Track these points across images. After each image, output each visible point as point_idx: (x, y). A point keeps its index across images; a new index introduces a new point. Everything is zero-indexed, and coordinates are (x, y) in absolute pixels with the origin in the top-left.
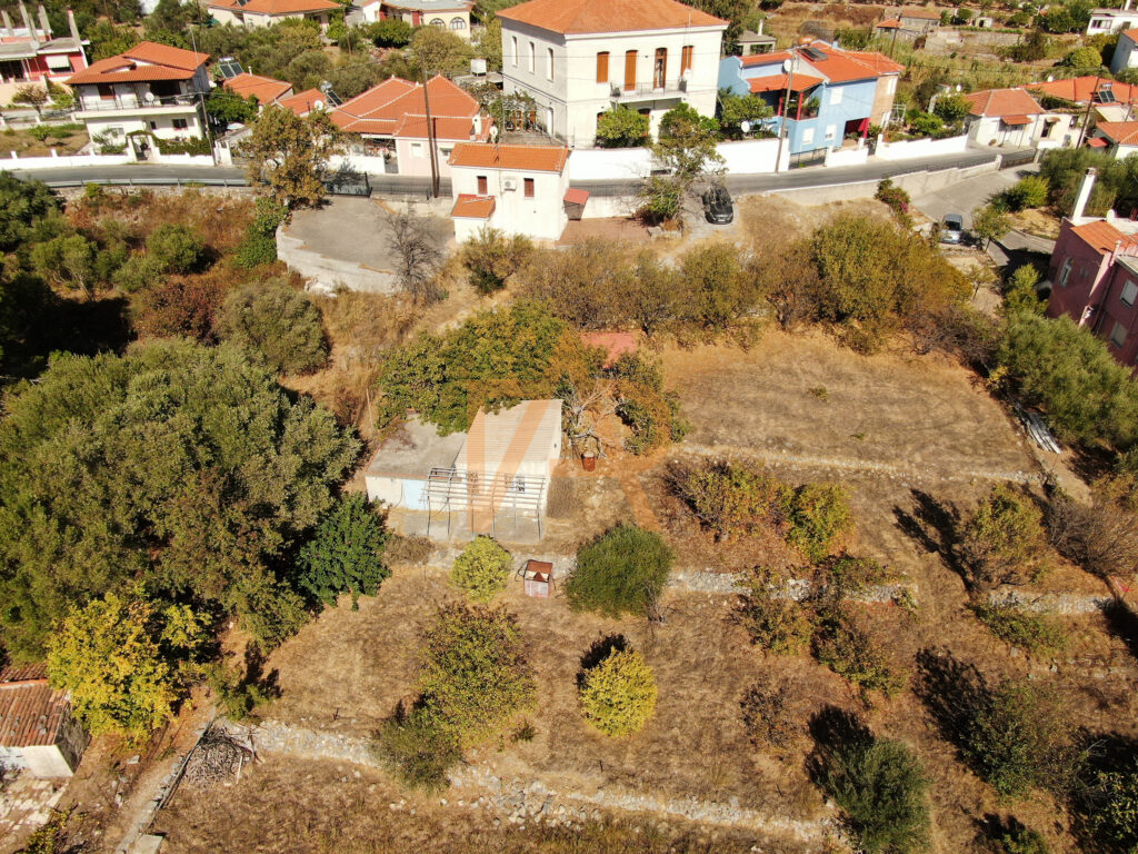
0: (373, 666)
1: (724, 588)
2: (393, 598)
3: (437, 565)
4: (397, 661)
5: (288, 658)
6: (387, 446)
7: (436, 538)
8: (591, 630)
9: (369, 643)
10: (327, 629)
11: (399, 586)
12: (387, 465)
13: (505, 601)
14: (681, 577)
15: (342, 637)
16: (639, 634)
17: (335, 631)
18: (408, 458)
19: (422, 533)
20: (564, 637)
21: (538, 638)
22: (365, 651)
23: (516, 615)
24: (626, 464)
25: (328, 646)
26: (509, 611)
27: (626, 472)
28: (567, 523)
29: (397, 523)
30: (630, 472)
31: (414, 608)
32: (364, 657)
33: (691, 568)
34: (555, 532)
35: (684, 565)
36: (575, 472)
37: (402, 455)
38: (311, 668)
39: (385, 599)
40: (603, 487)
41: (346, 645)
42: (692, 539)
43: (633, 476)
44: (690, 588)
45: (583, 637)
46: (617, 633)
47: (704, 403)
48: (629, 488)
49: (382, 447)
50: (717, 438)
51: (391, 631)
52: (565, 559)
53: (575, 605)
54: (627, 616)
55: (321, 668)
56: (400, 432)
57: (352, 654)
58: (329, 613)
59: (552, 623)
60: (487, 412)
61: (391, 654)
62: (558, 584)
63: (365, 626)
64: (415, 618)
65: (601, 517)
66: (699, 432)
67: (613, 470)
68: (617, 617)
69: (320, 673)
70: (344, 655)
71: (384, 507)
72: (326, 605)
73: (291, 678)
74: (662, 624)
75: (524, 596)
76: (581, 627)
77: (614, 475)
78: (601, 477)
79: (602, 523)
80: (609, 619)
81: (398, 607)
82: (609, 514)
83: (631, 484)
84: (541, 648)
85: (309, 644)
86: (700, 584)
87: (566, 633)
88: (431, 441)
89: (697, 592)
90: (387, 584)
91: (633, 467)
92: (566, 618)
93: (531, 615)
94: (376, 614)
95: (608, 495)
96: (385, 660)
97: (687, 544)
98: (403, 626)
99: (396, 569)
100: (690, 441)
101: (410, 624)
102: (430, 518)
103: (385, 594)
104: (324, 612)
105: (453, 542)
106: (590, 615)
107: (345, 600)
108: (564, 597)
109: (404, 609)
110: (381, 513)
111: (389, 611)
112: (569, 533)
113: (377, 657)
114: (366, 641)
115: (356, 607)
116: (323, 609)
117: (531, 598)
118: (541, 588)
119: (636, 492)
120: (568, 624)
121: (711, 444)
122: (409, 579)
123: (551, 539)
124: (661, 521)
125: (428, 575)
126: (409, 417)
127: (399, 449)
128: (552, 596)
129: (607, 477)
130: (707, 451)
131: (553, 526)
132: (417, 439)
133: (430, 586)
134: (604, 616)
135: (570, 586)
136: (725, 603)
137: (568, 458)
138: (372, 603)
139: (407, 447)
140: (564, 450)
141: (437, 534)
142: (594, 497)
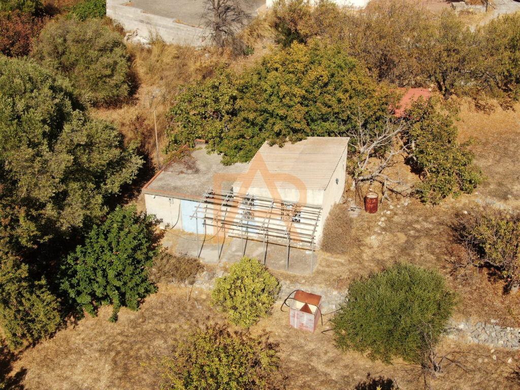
0: (120, 379)
1: (510, 344)
2: (154, 314)
3: (204, 286)
4: (145, 376)
5: (38, 360)
6: (171, 169)
7: (206, 260)
8: (356, 372)
9: (121, 356)
10: (82, 336)
11: (162, 303)
12: (168, 185)
13: (268, 330)
14: (461, 326)
15: (95, 346)
16: (410, 382)
17: (90, 339)
18: (189, 181)
19: (194, 254)
20: (326, 375)
21: (298, 372)
22: (115, 363)
23: (277, 345)
24: (411, 210)
25: (80, 353)
26: (271, 340)
27: (410, 217)
28: (342, 259)
29: (171, 243)
30: (415, 217)
31: (173, 326)
32: (113, 369)
33: (474, 318)
34: (328, 266)
35: (467, 315)
36: (356, 212)
37: (184, 178)
38: (58, 372)
39: (147, 314)
40: (384, 229)
41: (97, 355)
42: (478, 288)
43: (417, 222)
44: (471, 340)
45: (347, 377)
46: (386, 378)
47: (499, 161)
48: (412, 232)
49: (165, 169)
50: (512, 193)
51: (146, 346)
52: (335, 293)
53: (341, 343)
54: (398, 361)
55: (68, 373)
56: (186, 158)
57: (102, 364)
58: (88, 321)
59: (314, 358)
60: (272, 144)
61: (141, 369)
62: (325, 319)
63: (120, 338)
64: (173, 336)
65: (379, 257)
66: (492, 187)
67: (396, 214)
68: (387, 360)
69: (67, 378)
70: (94, 364)
71: (161, 227)
72: (86, 313)
73: (37, 379)
74: (437, 374)
75: (289, 327)
76: (346, 366)
77: (396, 219)
78: (383, 219)
79: (379, 262)
80: (378, 362)
81: (157, 323)
82: (387, 255)
83: (415, 229)
84: (300, 383)
85: (62, 349)
86: (483, 336)
87: (329, 370)
88: (214, 168)
89: (478, 345)
90: (151, 299)
91: (418, 213)
92: (331, 355)
93: (293, 347)
94: (134, 328)
95: (388, 236)
96: (134, 373)
97: (471, 293)
98: (159, 342)
99: (162, 286)
100: (482, 193)
101: (166, 342)
102: (205, 241)
103: (147, 309)
104: (83, 320)
105: (222, 265)
106: (357, 355)
107: (106, 310)
108: (331, 333)
109: (163, 326)
110: (157, 232)
111: (148, 326)
112: (343, 269)
113: (126, 369)
114: (118, 353)
115: (115, 318)
116: (83, 316)
117: (296, 330)
118: (307, 319)
119: (418, 237)
120: (331, 362)
121: (505, 198)
122: (174, 298)
123: (323, 272)
124: (444, 267)
125: (194, 295)
126: (197, 147)
127: (182, 172)
128: (317, 331)
129: (389, 220)
130: (499, 205)
131: (327, 260)
132: (201, 166)
133: (193, 307)
134: (372, 357)
135: (339, 322)
136: (510, 361)
137: (350, 199)
138: (132, 317)
139: (190, 171)
140: (347, 191)
141: (208, 256)
142: (373, 237)
